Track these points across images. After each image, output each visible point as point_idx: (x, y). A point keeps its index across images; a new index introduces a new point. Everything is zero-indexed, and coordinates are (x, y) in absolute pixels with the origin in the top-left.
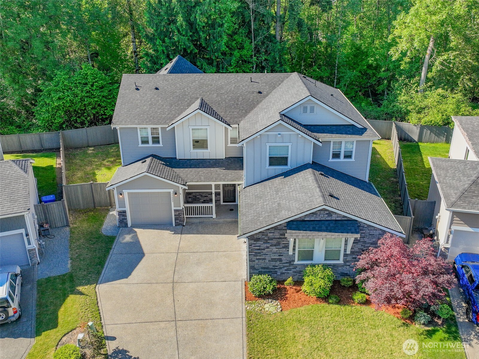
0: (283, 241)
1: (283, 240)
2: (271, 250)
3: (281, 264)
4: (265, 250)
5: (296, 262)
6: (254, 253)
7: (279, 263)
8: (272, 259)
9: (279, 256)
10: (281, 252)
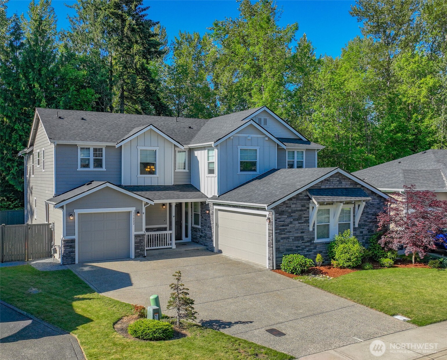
0: (304, 214)
1: (304, 212)
2: (294, 225)
3: (303, 244)
4: (288, 226)
5: (316, 241)
6: (279, 231)
7: (301, 242)
8: (295, 237)
9: (302, 233)
10: (303, 228)
